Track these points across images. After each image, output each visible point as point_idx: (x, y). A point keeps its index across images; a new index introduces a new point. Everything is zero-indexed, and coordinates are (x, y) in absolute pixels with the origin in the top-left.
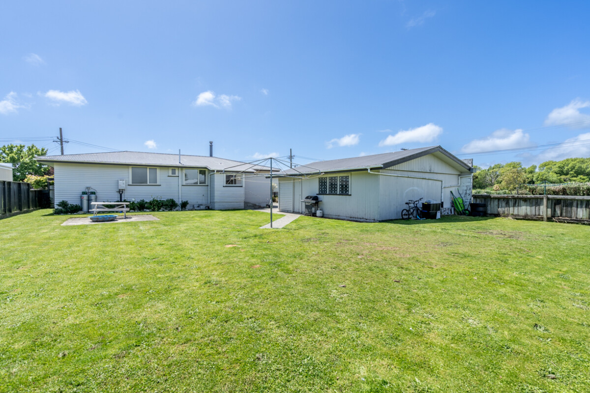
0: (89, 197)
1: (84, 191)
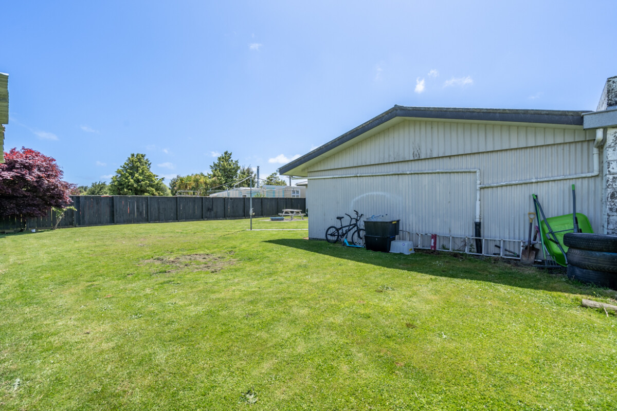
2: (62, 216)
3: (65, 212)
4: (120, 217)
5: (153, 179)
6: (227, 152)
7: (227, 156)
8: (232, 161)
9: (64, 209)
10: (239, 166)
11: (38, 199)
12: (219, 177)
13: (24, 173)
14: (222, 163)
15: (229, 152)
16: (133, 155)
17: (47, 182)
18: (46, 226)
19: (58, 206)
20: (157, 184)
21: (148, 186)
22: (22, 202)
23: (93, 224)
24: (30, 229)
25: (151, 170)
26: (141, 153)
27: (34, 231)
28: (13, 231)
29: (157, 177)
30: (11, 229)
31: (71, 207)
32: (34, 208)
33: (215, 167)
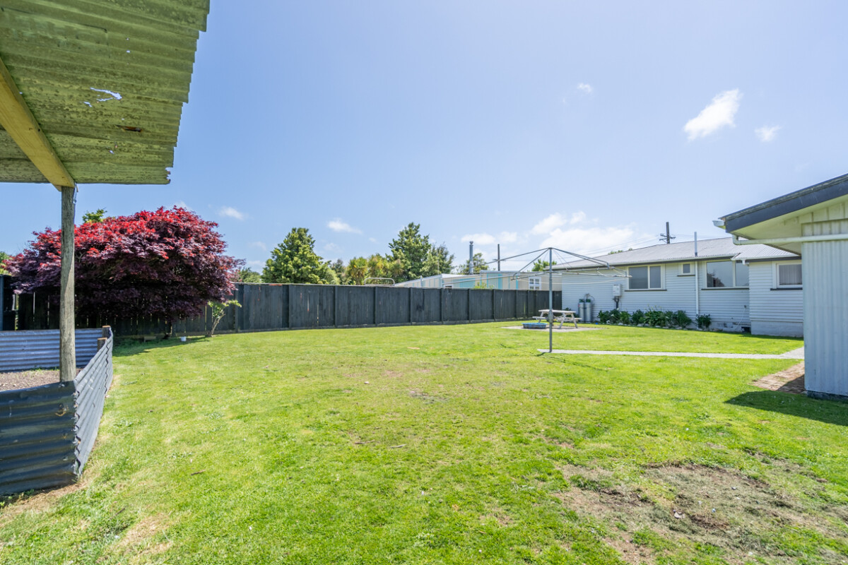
0: (584, 305)
1: (582, 298)
2: (221, 315)
3: (226, 310)
4: (297, 318)
5: (317, 263)
6: (412, 224)
7: (412, 230)
8: (419, 236)
9: (225, 304)
10: (429, 244)
11: (192, 287)
12: (403, 260)
13: (177, 243)
14: (406, 240)
15: (416, 224)
16: (294, 230)
17: (204, 259)
18: (198, 331)
19: (217, 299)
20: (322, 269)
21: (310, 273)
22: (171, 292)
23: (260, 328)
24: (176, 334)
25: (315, 250)
26: (303, 227)
27: (184, 339)
28: (155, 338)
29: (322, 260)
30: (152, 333)
31: (234, 302)
32: (186, 303)
33: (397, 246)
